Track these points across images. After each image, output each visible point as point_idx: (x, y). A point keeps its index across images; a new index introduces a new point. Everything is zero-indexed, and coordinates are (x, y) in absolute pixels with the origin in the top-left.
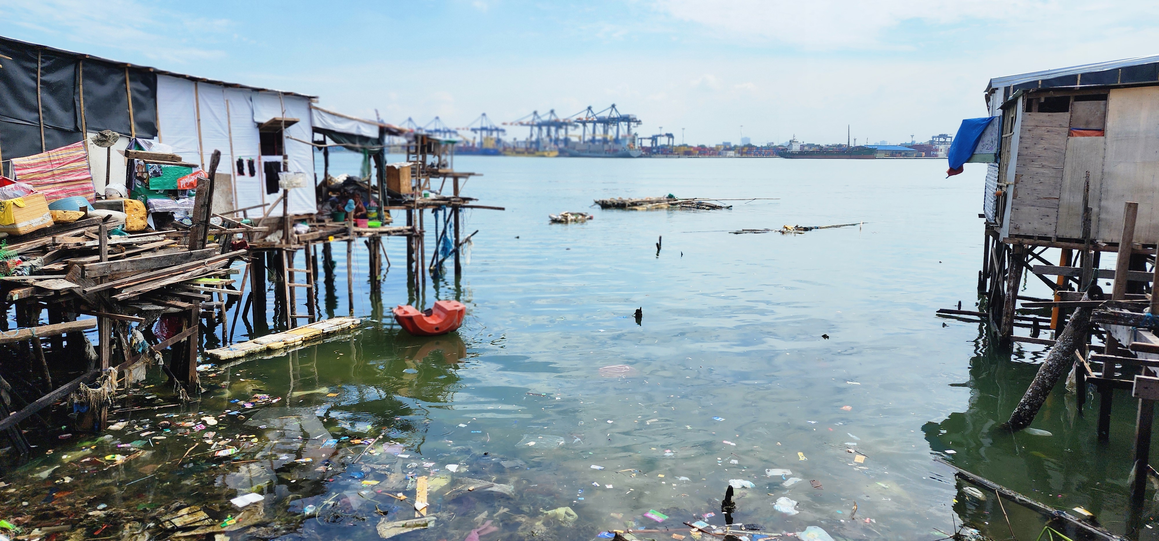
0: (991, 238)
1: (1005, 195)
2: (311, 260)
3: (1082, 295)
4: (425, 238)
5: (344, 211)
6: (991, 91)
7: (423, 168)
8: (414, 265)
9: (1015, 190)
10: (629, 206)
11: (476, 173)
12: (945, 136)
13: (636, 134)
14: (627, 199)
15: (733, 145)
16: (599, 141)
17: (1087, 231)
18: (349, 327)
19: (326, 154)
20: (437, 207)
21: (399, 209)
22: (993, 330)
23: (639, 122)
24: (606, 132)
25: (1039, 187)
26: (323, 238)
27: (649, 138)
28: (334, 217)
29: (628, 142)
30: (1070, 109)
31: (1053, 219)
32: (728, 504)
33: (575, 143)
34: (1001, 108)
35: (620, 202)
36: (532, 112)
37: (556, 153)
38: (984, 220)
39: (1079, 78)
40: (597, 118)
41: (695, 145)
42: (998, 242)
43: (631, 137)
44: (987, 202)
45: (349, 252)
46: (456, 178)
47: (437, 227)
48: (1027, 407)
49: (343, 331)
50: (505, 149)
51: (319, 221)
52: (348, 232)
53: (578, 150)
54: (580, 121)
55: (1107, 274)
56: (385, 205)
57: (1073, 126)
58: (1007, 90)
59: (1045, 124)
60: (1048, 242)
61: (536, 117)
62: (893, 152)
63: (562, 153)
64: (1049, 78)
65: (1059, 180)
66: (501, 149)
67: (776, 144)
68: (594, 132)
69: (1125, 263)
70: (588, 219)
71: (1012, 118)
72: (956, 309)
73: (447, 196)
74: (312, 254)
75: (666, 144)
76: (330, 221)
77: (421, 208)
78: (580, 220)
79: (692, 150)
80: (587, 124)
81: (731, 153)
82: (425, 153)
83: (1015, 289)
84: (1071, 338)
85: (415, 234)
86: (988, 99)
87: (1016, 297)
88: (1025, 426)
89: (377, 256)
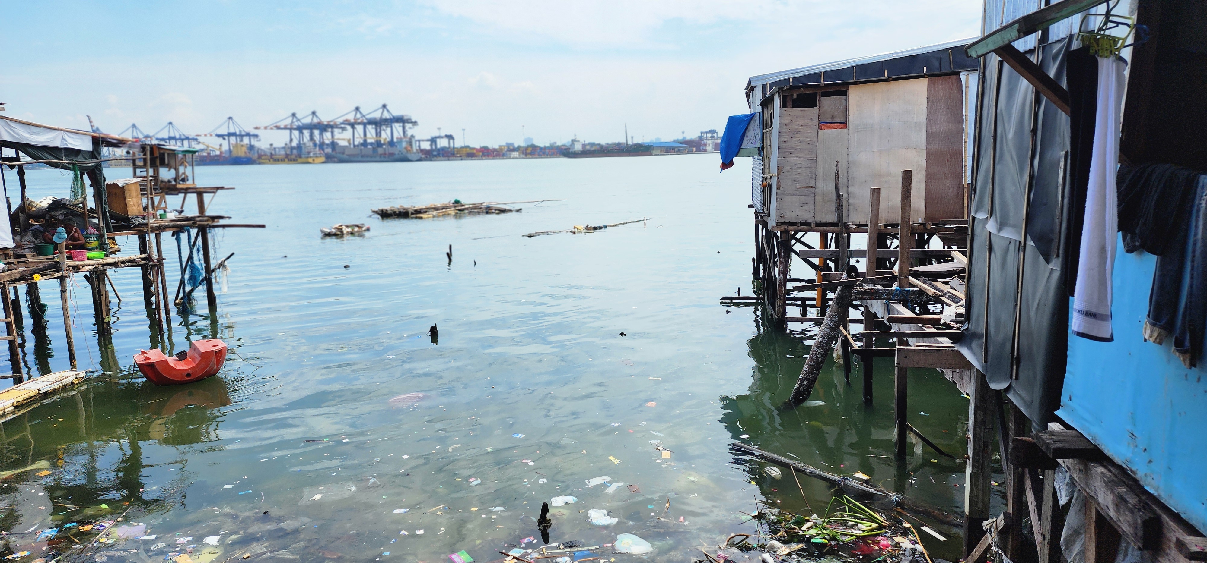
0: (760, 226)
1: (770, 186)
2: (10, 306)
3: (842, 274)
4: (166, 267)
5: (53, 242)
6: (750, 89)
7: (156, 184)
8: (153, 299)
9: (778, 181)
10: (412, 214)
11: (226, 187)
12: (713, 132)
13: (412, 136)
14: (409, 207)
15: (516, 146)
16: (371, 144)
17: (840, 216)
18: (72, 383)
19: (21, 174)
20: (178, 229)
21: (128, 234)
22: (769, 312)
23: (415, 123)
24: (378, 134)
25: (798, 177)
26: (26, 278)
27: (428, 140)
28: (39, 251)
29: (404, 144)
30: (818, 105)
31: (810, 207)
32: (544, 521)
33: (344, 147)
34: (760, 105)
35: (402, 210)
36: (290, 114)
37: (323, 159)
38: (753, 210)
39: (823, 76)
40: (366, 119)
41: (478, 147)
42: (767, 230)
43: (407, 140)
44: (755, 193)
45: (63, 291)
46: (200, 194)
47: (180, 253)
48: (805, 382)
49: (65, 388)
50: (260, 157)
51: (17, 256)
52: (59, 267)
53: (347, 155)
54: (347, 122)
55: (860, 253)
56: (108, 230)
57: (822, 120)
58: (764, 87)
59: (799, 119)
60: (807, 227)
61: (295, 120)
62: (667, 149)
63: (329, 159)
64: (798, 76)
65: (814, 170)
66: (255, 156)
67: (559, 143)
68: (365, 135)
69: (874, 243)
70: (365, 230)
71: (771, 114)
72: (737, 295)
73: (190, 215)
74: (12, 297)
75: (447, 146)
76: (33, 256)
77: (157, 232)
78: (357, 232)
79: (475, 151)
80: (356, 126)
81: (515, 154)
82: (157, 166)
83: (784, 272)
84: (836, 315)
85: (152, 263)
86: (748, 96)
87: (786, 280)
88: (804, 400)
89: (103, 293)
